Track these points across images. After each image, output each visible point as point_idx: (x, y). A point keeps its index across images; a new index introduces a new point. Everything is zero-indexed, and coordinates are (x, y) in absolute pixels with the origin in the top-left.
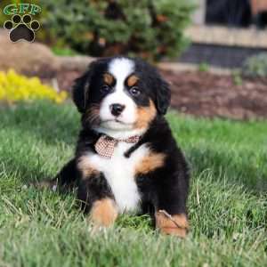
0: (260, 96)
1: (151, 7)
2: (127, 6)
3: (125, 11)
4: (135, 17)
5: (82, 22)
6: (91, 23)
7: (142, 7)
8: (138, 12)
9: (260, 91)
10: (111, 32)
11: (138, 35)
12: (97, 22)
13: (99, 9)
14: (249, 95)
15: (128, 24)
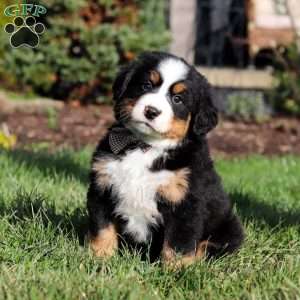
0: (238, 136)
1: (117, 43)
2: (91, 43)
3: (89, 49)
4: (100, 55)
5: (43, 62)
6: (53, 63)
7: (108, 44)
8: (103, 48)
9: (238, 131)
10: (74, 72)
11: (104, 74)
12: (59, 61)
13: (61, 48)
14: (225, 136)
15: (94, 62)
